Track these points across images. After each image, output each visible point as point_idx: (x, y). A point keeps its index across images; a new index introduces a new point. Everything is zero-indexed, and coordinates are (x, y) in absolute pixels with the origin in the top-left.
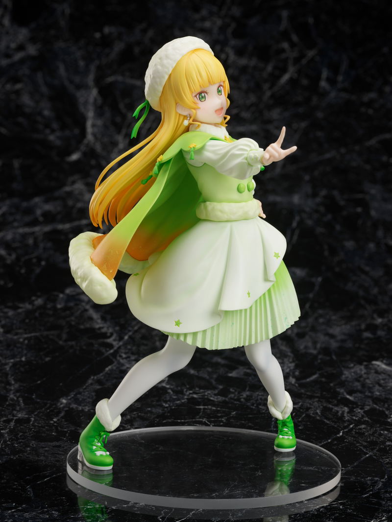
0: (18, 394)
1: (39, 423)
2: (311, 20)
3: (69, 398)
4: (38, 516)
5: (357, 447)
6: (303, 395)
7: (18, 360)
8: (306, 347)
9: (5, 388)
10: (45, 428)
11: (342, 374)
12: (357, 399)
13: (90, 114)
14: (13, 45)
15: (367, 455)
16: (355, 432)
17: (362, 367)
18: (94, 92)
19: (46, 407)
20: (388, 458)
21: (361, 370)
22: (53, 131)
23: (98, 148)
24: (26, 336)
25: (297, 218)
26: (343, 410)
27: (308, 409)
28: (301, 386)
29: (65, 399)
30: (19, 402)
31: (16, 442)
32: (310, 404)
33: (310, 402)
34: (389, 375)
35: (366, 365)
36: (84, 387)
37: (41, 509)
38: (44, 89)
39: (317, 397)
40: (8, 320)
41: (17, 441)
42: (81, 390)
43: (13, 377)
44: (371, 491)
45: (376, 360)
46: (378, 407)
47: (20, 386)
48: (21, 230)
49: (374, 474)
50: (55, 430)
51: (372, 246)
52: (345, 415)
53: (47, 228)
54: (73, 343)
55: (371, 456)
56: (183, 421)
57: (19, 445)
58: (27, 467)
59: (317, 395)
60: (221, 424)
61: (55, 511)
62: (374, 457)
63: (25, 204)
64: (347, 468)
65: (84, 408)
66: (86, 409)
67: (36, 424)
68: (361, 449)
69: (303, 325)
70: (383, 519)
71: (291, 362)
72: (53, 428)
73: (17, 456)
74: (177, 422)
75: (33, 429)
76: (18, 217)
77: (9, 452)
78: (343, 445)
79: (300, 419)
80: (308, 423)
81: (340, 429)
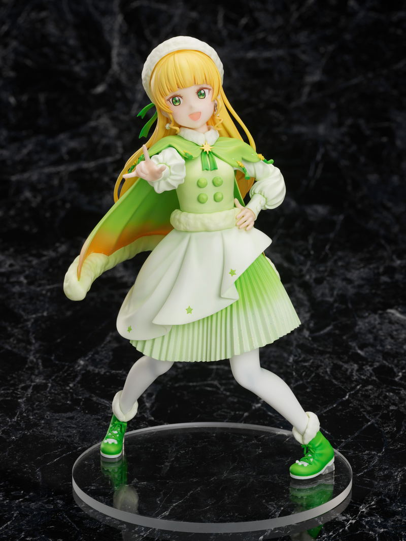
0: (38, 355)
1: (55, 390)
3: (87, 358)
4: (44, 507)
5: (360, 413)
6: (315, 351)
7: (39, 315)
8: (323, 295)
9: (25, 349)
10: (60, 395)
11: (355, 324)
12: (367, 354)
13: (116, 42)
15: (369, 423)
16: (361, 394)
17: (377, 316)
18: (120, 18)
19: (64, 370)
20: (388, 426)
21: (375, 320)
22: (78, 62)
23: (124, 78)
24: (48, 287)
25: (322, 150)
26: (353, 367)
27: (318, 367)
28: (315, 339)
29: (83, 360)
30: (38, 364)
31: (31, 414)
32: (321, 361)
33: (321, 358)
34: (402, 325)
35: (381, 314)
36: (103, 345)
37: (48, 497)
38: (69, 17)
39: (329, 353)
40: (31, 270)
41: (32, 412)
42: (99, 349)
43: (34, 335)
44: (367, 468)
45: (391, 307)
46: (387, 364)
47: (40, 346)
48: (47, 170)
49: (372, 447)
50: (70, 398)
51: (395, 179)
52: (354, 374)
53: (73, 167)
55: (372, 424)
56: (195, 384)
57: (35, 417)
58: (39, 445)
59: (329, 350)
60: (232, 387)
61: (60, 499)
62: (376, 425)
63: (50, 142)
64: (347, 440)
65: (100, 370)
66: (103, 371)
67: (53, 391)
68: (364, 415)
69: (322, 269)
70: (372, 504)
71: (307, 312)
72: (69, 395)
73: (31, 431)
74: (189, 385)
75: (49, 398)
76: (44, 156)
77: (24, 426)
78: (348, 410)
79: (309, 380)
80: (317, 384)
81: (347, 391)
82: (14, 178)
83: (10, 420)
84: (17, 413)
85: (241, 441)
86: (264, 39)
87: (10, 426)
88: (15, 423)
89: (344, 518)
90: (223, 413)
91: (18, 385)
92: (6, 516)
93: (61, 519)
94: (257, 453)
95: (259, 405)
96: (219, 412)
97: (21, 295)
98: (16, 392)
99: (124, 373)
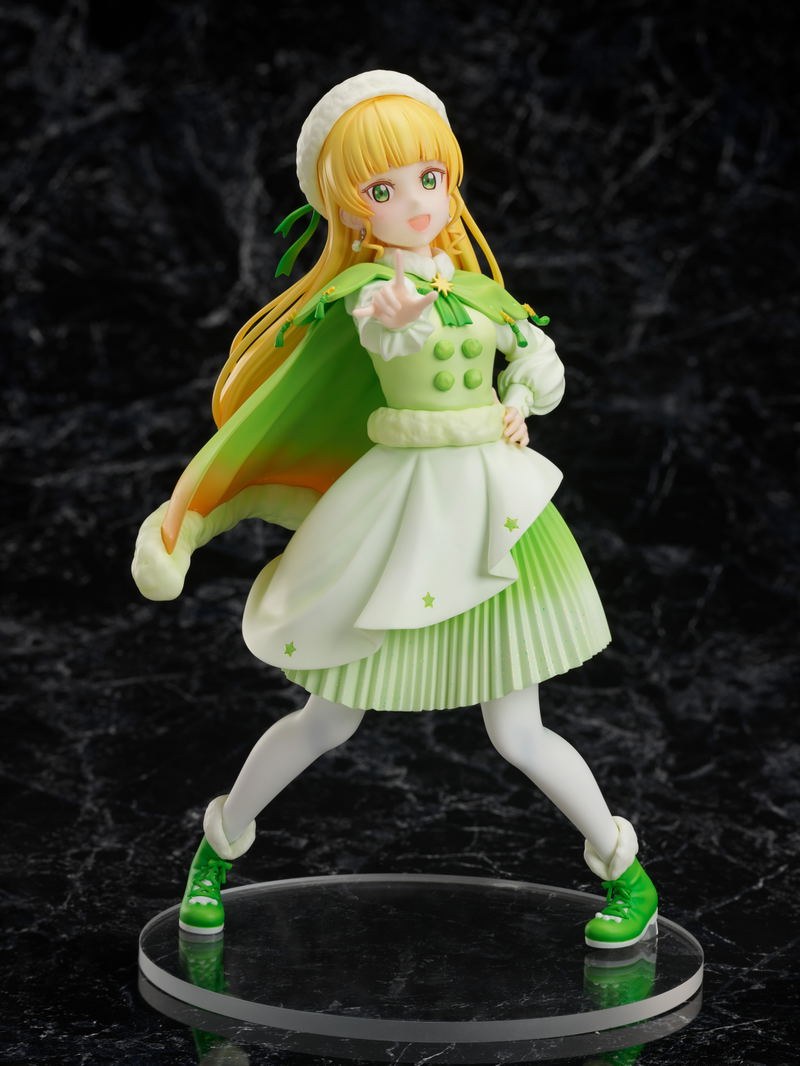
0: (102, 801)
1: (143, 860)
2: (701, 38)
4: (144, 1047)
6: (683, 807)
7: (100, 731)
8: (689, 709)
9: (75, 790)
10: (156, 869)
11: (762, 762)
12: (793, 813)
13: (249, 231)
14: (90, 91)
16: (790, 880)
18: (257, 186)
19: (158, 828)
22: (172, 266)
24: (117, 683)
25: (672, 444)
26: (765, 835)
27: (692, 834)
28: (679, 786)
29: (197, 812)
30: (103, 817)
31: (97, 898)
32: (699, 824)
33: (697, 819)
37: (151, 1032)
38: (154, 180)
39: (712, 810)
40: (80, 652)
41: (100, 895)
43: (91, 767)
47: (105, 785)
48: (107, 469)
50: (176, 875)
52: (770, 846)
53: (160, 465)
54: (212, 698)
56: (437, 856)
57: (105, 904)
58: (120, 949)
59: (713, 805)
60: (516, 863)
61: (178, 1035)
63: (114, 415)
64: (772, 954)
67: (138, 862)
69: (684, 662)
71: (659, 739)
72: (174, 869)
73: (100, 926)
74: (426, 859)
75: (132, 873)
76: (101, 442)
77: (84, 918)
78: (765, 906)
79: (676, 855)
80: (694, 863)
81: (759, 874)
82: (39, 482)
83: (52, 908)
84: (66, 897)
86: (549, 233)
87: (55, 917)
88: (63, 914)
91: (65, 850)
92: (65, 1060)
97: (60, 696)
98: (60, 861)
99: (287, 835)
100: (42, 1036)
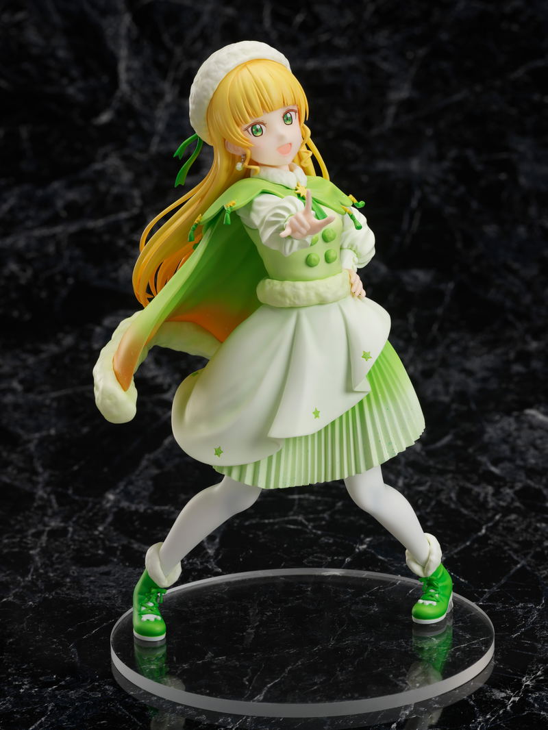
0: (49, 489)
1: (79, 536)
3: (118, 491)
4: (88, 695)
5: (505, 552)
6: (432, 470)
7: (44, 433)
8: (435, 393)
9: (30, 480)
10: (88, 543)
11: (483, 432)
12: (504, 471)
13: (123, 52)
15: (519, 566)
16: (503, 527)
17: (511, 420)
18: (127, 19)
19: (87, 509)
21: (510, 424)
22: (72, 81)
23: (137, 102)
24: (54, 395)
25: (418, 194)
26: (486, 490)
27: (439, 492)
28: (430, 454)
29: (113, 494)
30: (49, 501)
31: (50, 569)
32: (443, 484)
33: (441, 480)
35: (516, 417)
36: (137, 472)
37: (91, 682)
39: (451, 472)
40: (27, 372)
41: (52, 567)
42: (133, 478)
43: (40, 462)
44: (524, 626)
45: (530, 406)
46: (533, 484)
47: (51, 476)
48: (38, 233)
49: (527, 598)
50: (101, 547)
51: (522, 230)
52: (489, 499)
53: (73, 228)
55: (523, 567)
56: (271, 521)
57: (55, 574)
58: (68, 612)
59: (452, 468)
60: (324, 523)
61: (109, 685)
62: (528, 568)
63: (40, 193)
64: (491, 590)
65: (138, 507)
66: (142, 508)
67: (76, 537)
68: (510, 556)
69: (430, 356)
70: (538, 674)
72: (99, 542)
73: (54, 593)
74: (264, 523)
75: (72, 547)
76: (32, 213)
77: (43, 587)
78: (487, 549)
79: (428, 510)
80: (440, 516)
81: (483, 522)
83: (22, 580)
84: (30, 570)
85: (348, 596)
86: (329, 42)
87: (24, 587)
88: (29, 584)
89: (503, 695)
90: (316, 560)
91: (27, 531)
92: (38, 711)
93: (115, 710)
94: (372, 611)
95: (365, 546)
96: (311, 558)
97: (16, 407)
98: (24, 540)
99: (172, 509)
100: (22, 691)
